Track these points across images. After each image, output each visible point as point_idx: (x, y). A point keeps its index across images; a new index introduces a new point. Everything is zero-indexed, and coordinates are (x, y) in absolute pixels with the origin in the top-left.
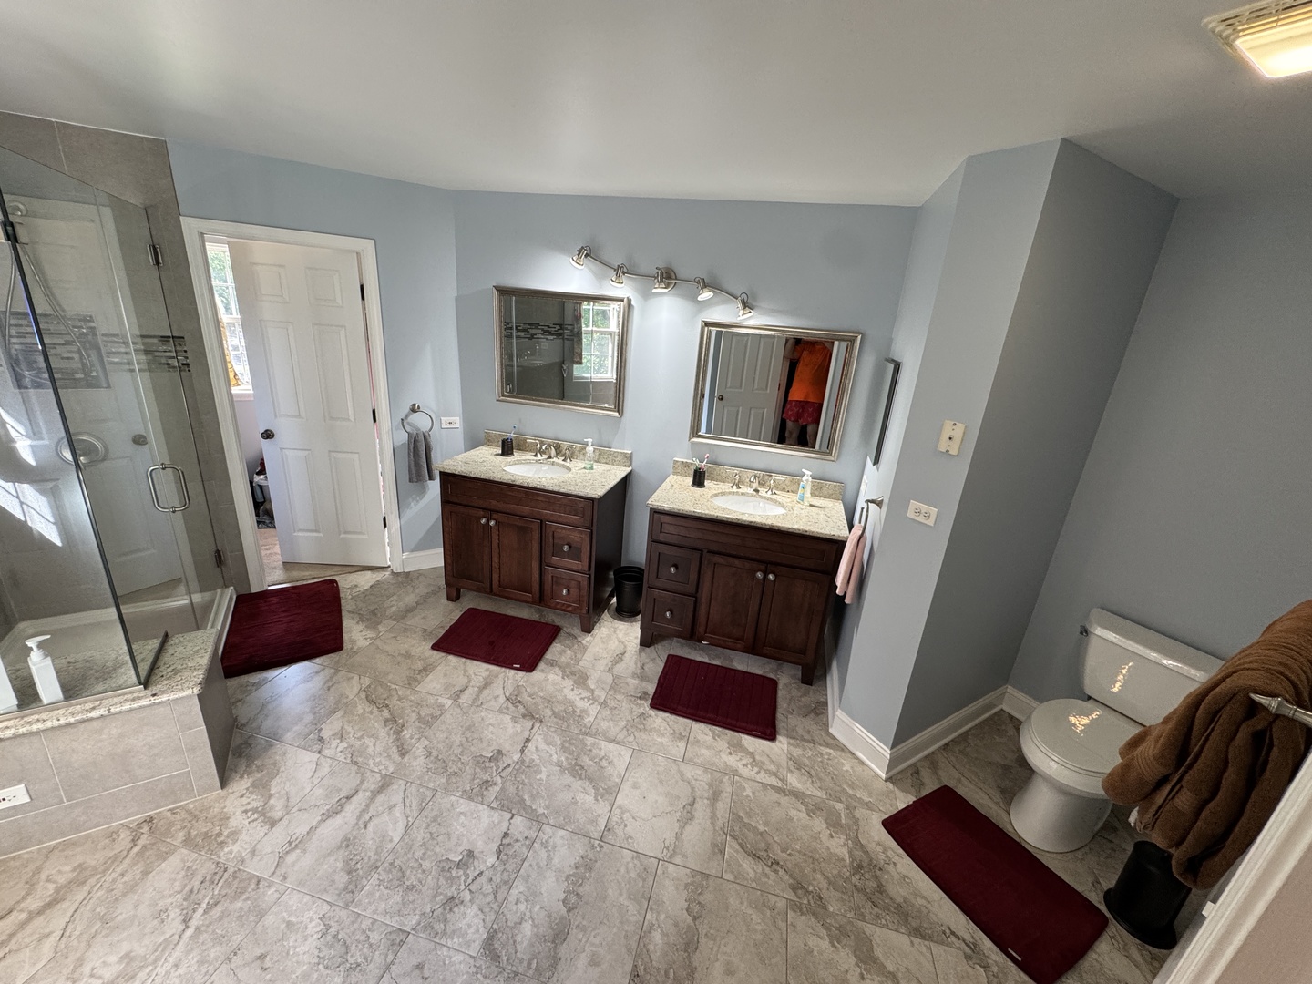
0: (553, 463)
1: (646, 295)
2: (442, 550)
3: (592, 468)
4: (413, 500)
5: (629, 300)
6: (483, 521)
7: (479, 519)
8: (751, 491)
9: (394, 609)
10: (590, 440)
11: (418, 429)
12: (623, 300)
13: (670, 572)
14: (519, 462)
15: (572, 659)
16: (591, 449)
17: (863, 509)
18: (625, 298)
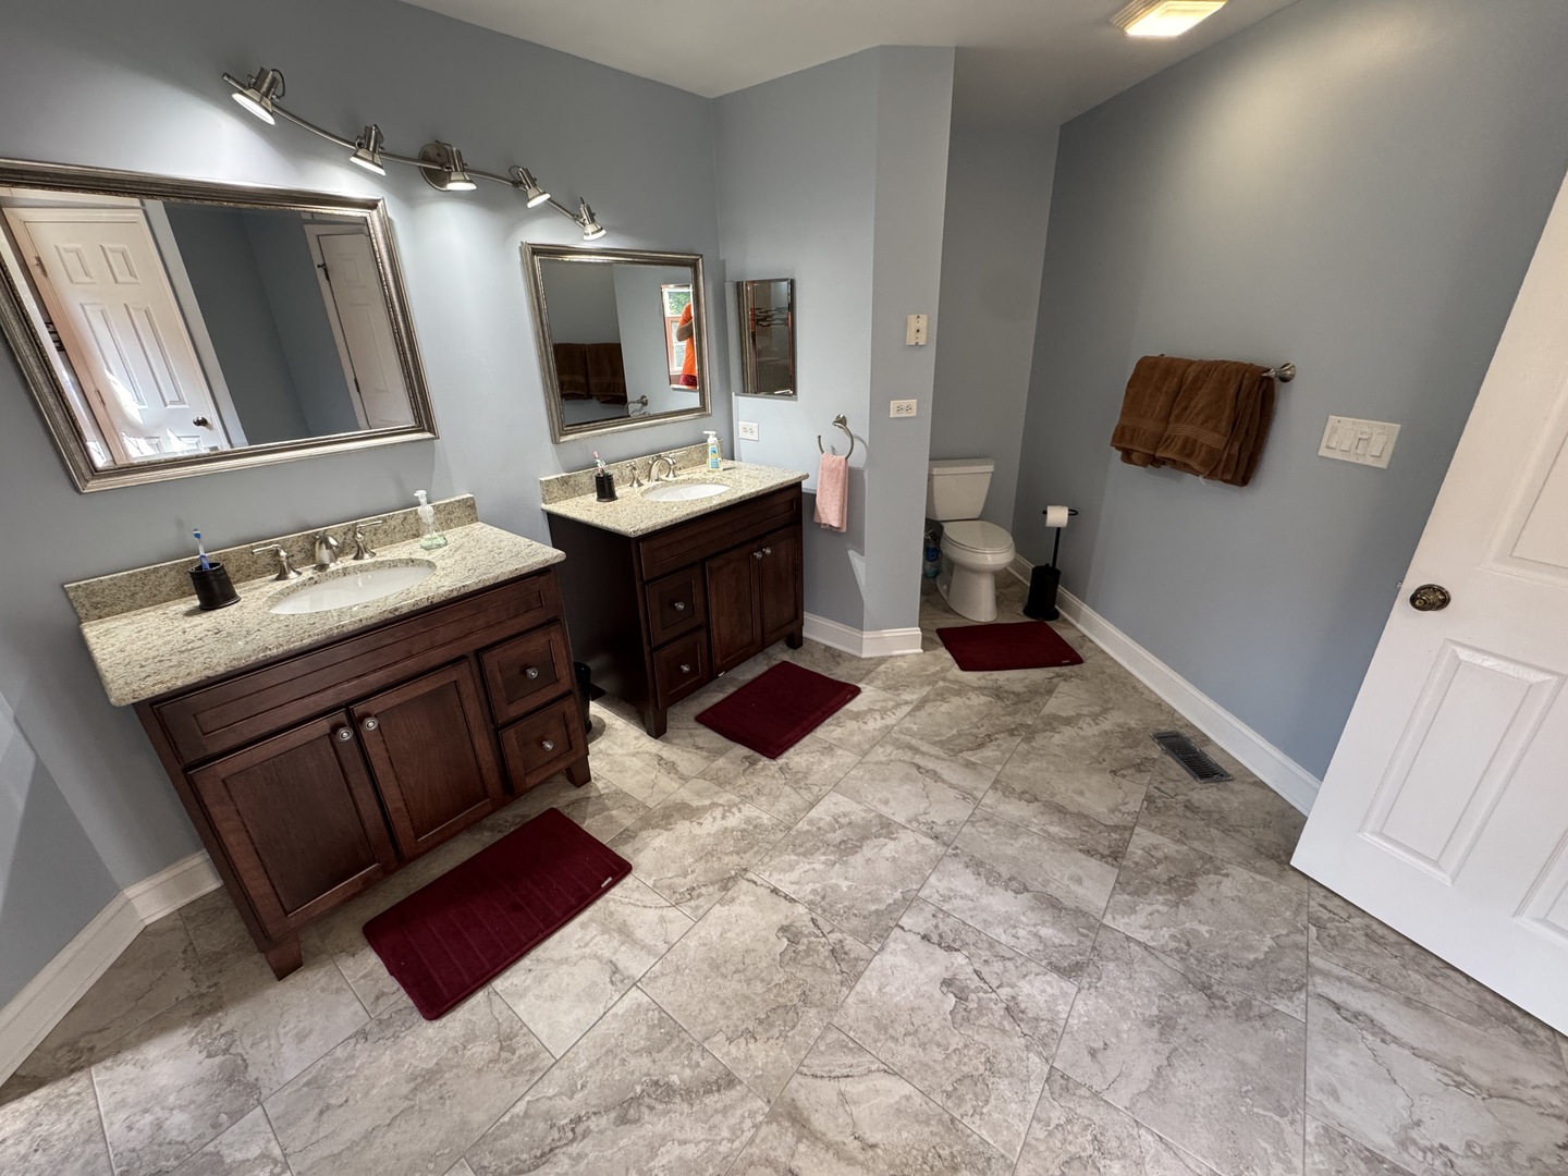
0: (336, 574)
5: (385, 208)
10: (420, 493)
12: (374, 208)
13: (676, 610)
15: (634, 812)
16: (429, 507)
17: (819, 437)
18: (379, 200)
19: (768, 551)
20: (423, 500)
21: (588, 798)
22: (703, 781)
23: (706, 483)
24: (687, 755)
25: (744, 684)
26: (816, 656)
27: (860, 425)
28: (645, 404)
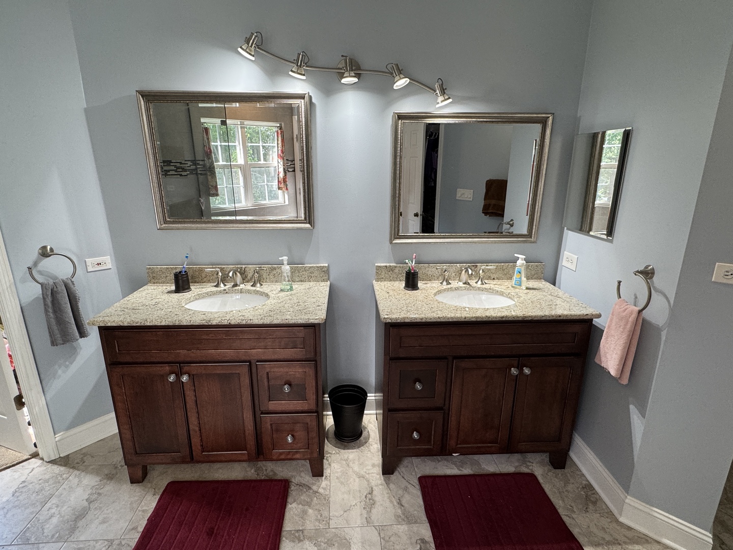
0: (241, 291)
1: (329, 89)
2: (113, 415)
3: (291, 289)
4: (60, 367)
5: (310, 97)
6: (172, 378)
7: (164, 377)
8: (461, 284)
9: (55, 520)
10: (285, 258)
11: (55, 278)
12: (303, 98)
13: (414, 388)
14: (200, 297)
15: (319, 521)
16: (288, 267)
17: (619, 282)
18: (306, 94)
19: (527, 371)
20: (285, 262)
21: (310, 488)
22: (377, 534)
23: (503, 296)
24: (388, 504)
25: (482, 472)
26: (570, 487)
27: (667, 281)
28: (512, 226)
